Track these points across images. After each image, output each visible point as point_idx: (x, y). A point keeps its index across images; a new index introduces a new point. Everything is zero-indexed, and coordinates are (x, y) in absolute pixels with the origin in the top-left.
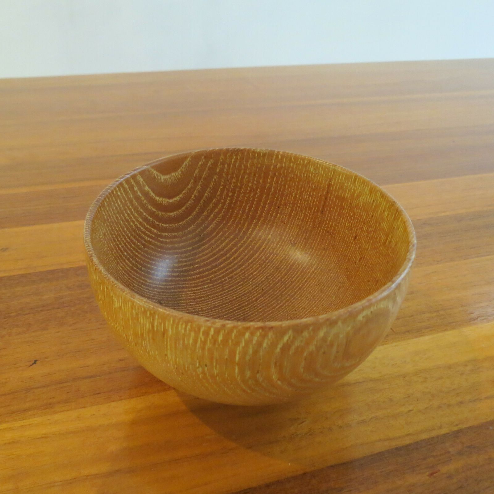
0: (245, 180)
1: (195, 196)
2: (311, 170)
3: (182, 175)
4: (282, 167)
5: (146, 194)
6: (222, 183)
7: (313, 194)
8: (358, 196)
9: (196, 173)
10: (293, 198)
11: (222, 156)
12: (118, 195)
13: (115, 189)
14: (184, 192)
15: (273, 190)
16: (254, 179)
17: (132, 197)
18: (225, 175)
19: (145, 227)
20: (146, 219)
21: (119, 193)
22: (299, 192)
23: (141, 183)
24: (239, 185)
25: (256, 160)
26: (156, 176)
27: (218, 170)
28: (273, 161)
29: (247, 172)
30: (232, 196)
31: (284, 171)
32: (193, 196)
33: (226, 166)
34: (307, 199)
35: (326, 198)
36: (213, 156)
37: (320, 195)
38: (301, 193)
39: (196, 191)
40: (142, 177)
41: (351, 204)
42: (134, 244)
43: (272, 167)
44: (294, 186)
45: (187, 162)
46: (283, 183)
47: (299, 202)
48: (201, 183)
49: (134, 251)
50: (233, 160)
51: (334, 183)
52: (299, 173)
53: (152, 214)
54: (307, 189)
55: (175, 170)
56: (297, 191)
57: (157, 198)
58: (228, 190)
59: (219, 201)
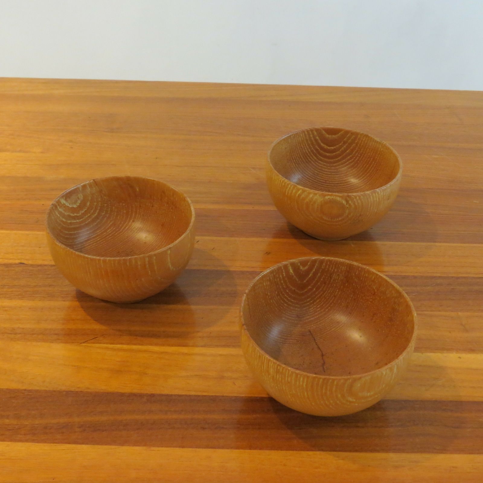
0: (367, 151)
1: (342, 150)
3: (338, 138)
5: (316, 140)
6: (357, 149)
9: (345, 139)
11: (359, 135)
12: (300, 136)
13: (300, 133)
14: (337, 146)
15: (377, 161)
16: (371, 152)
17: (308, 139)
18: (359, 145)
19: (310, 154)
20: (312, 151)
23: (315, 134)
24: (364, 152)
26: (324, 134)
27: (356, 142)
28: (380, 147)
29: (369, 147)
30: (360, 157)
31: (383, 153)
33: (360, 141)
36: (355, 134)
39: (343, 148)
40: (316, 132)
42: (302, 159)
43: (379, 149)
45: (342, 132)
48: (346, 145)
49: (300, 162)
50: (364, 139)
53: (317, 150)
55: (335, 134)
57: (322, 144)
58: (359, 153)
59: (353, 157)
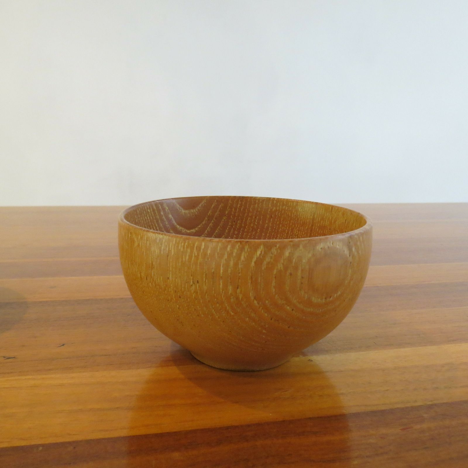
0: (248, 221)
1: (208, 231)
2: (299, 210)
3: (198, 212)
4: (276, 210)
5: (169, 220)
6: (230, 224)
7: (301, 229)
8: (335, 222)
9: (210, 213)
10: (286, 234)
11: (230, 201)
12: (148, 212)
14: (199, 226)
15: (270, 229)
16: (255, 221)
17: (158, 218)
18: (232, 217)
21: (149, 211)
22: (290, 229)
23: (166, 211)
24: (243, 225)
25: (256, 205)
26: (178, 208)
27: (227, 212)
28: (270, 206)
29: (250, 215)
31: (278, 213)
32: (206, 231)
33: (233, 210)
34: (297, 234)
35: (311, 231)
36: (223, 200)
37: (307, 229)
38: (292, 230)
39: (209, 227)
40: (168, 206)
41: (330, 229)
43: (269, 210)
44: (287, 225)
45: (203, 203)
46: (278, 223)
47: (291, 237)
48: (213, 221)
50: (239, 205)
51: (317, 216)
52: (290, 214)
54: (297, 226)
55: (194, 207)
56: (289, 228)
57: (178, 227)
58: (234, 230)
